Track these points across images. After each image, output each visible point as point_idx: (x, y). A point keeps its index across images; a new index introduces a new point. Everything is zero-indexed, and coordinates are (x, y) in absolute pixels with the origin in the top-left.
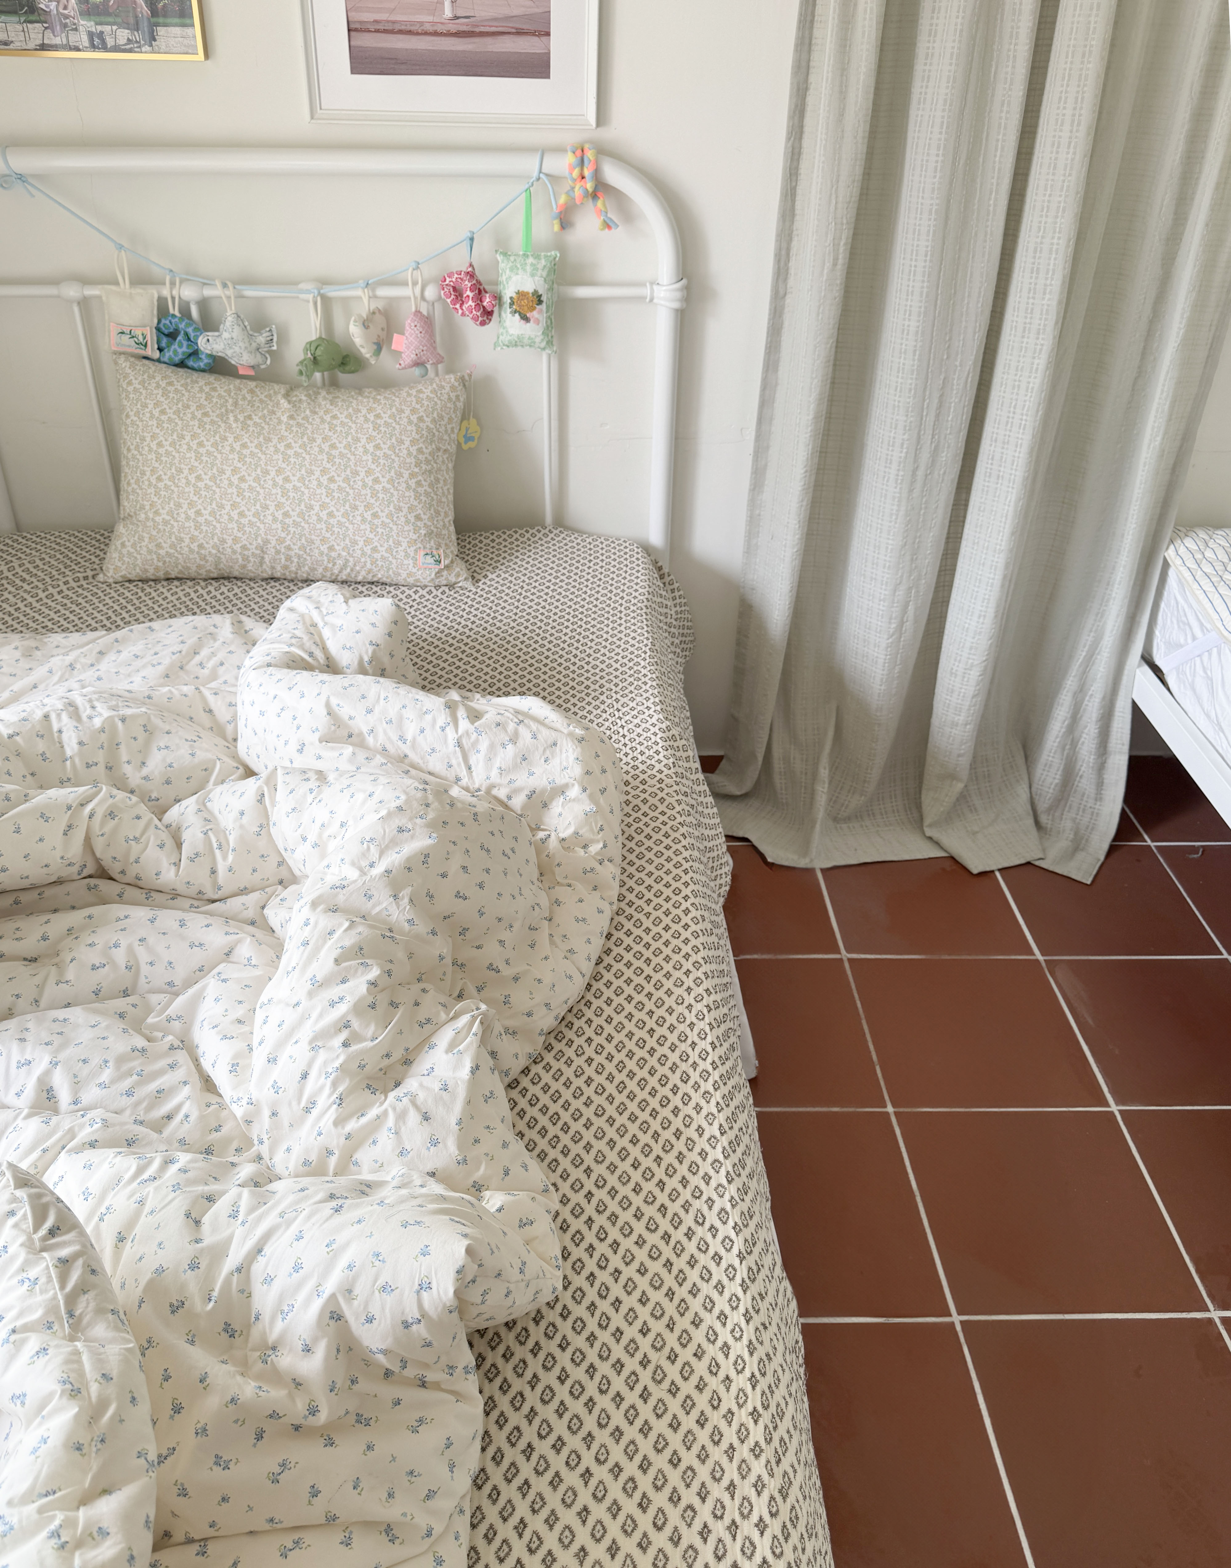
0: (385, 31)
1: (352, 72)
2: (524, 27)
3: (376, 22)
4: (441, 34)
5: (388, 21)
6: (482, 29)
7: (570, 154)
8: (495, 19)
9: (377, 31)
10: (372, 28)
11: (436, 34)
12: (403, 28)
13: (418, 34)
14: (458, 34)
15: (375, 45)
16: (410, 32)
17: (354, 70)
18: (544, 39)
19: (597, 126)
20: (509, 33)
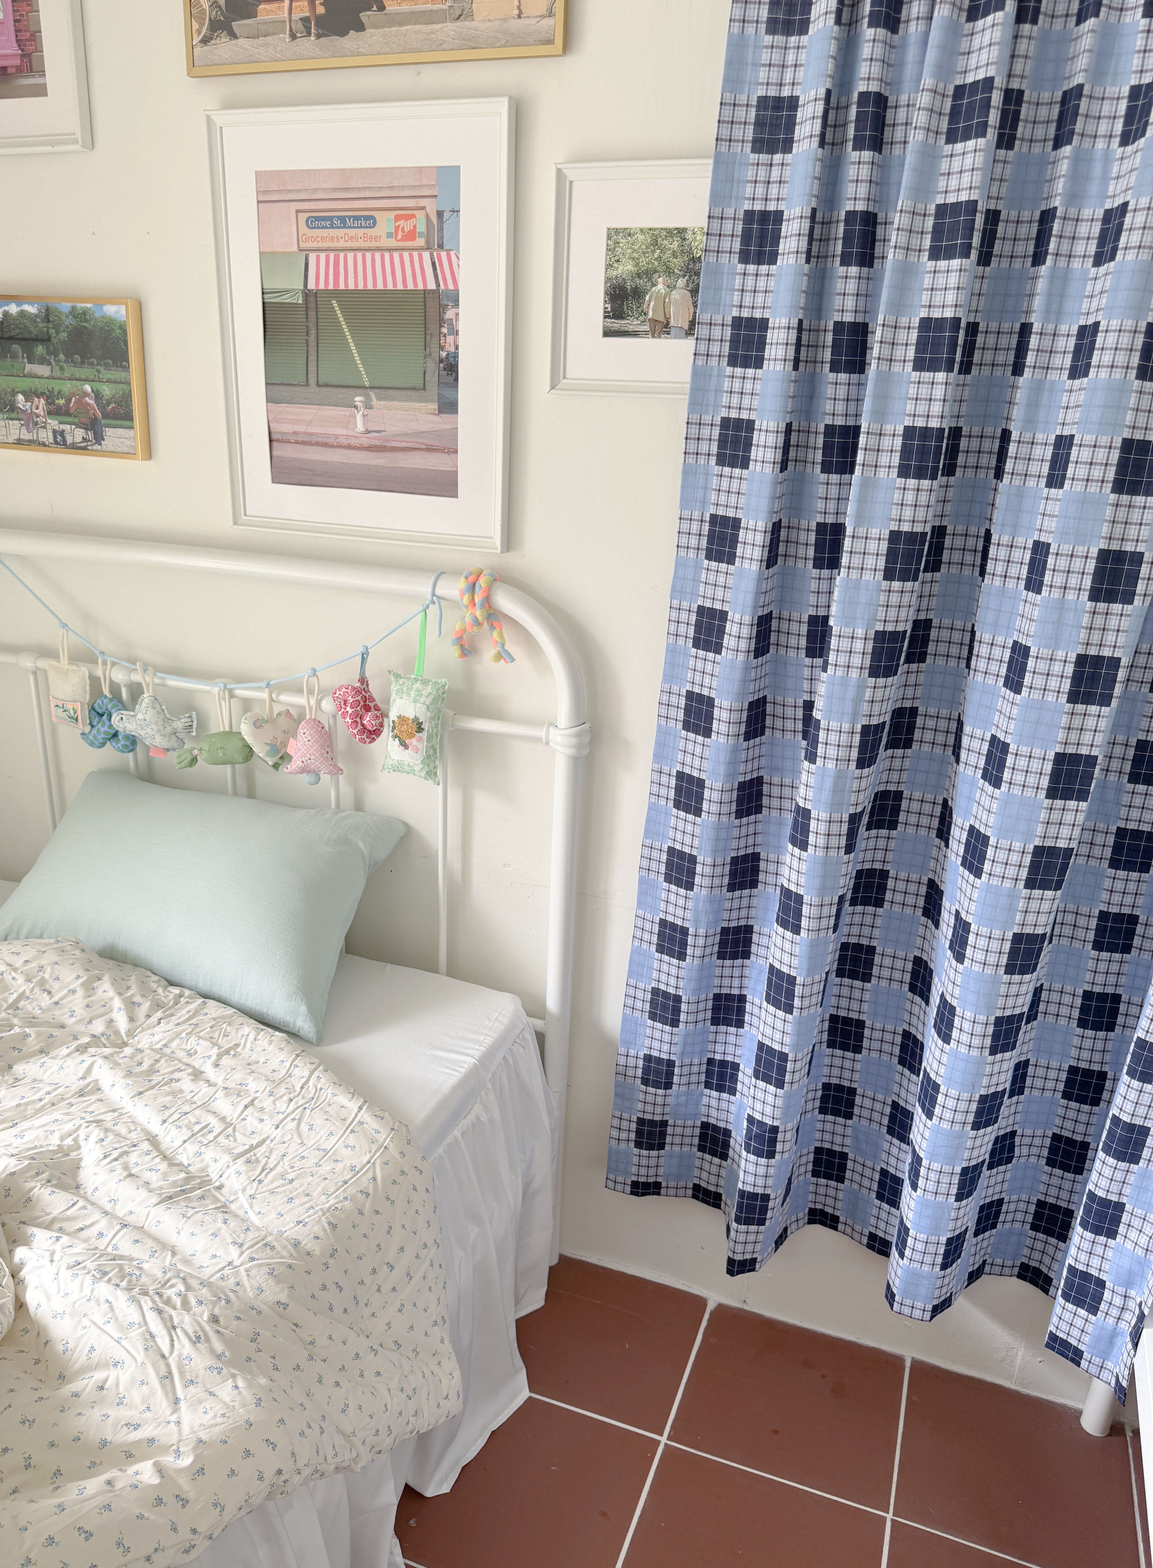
0: (305, 443)
1: (273, 482)
2: (433, 443)
3: (296, 433)
4: (354, 448)
5: (306, 433)
6: (394, 444)
7: (463, 579)
8: (406, 435)
9: (297, 442)
10: (292, 439)
11: (349, 447)
12: (320, 440)
13: (333, 446)
14: (371, 448)
15: (294, 456)
16: (326, 445)
17: (275, 480)
18: (452, 456)
19: (502, 552)
20: (419, 449)
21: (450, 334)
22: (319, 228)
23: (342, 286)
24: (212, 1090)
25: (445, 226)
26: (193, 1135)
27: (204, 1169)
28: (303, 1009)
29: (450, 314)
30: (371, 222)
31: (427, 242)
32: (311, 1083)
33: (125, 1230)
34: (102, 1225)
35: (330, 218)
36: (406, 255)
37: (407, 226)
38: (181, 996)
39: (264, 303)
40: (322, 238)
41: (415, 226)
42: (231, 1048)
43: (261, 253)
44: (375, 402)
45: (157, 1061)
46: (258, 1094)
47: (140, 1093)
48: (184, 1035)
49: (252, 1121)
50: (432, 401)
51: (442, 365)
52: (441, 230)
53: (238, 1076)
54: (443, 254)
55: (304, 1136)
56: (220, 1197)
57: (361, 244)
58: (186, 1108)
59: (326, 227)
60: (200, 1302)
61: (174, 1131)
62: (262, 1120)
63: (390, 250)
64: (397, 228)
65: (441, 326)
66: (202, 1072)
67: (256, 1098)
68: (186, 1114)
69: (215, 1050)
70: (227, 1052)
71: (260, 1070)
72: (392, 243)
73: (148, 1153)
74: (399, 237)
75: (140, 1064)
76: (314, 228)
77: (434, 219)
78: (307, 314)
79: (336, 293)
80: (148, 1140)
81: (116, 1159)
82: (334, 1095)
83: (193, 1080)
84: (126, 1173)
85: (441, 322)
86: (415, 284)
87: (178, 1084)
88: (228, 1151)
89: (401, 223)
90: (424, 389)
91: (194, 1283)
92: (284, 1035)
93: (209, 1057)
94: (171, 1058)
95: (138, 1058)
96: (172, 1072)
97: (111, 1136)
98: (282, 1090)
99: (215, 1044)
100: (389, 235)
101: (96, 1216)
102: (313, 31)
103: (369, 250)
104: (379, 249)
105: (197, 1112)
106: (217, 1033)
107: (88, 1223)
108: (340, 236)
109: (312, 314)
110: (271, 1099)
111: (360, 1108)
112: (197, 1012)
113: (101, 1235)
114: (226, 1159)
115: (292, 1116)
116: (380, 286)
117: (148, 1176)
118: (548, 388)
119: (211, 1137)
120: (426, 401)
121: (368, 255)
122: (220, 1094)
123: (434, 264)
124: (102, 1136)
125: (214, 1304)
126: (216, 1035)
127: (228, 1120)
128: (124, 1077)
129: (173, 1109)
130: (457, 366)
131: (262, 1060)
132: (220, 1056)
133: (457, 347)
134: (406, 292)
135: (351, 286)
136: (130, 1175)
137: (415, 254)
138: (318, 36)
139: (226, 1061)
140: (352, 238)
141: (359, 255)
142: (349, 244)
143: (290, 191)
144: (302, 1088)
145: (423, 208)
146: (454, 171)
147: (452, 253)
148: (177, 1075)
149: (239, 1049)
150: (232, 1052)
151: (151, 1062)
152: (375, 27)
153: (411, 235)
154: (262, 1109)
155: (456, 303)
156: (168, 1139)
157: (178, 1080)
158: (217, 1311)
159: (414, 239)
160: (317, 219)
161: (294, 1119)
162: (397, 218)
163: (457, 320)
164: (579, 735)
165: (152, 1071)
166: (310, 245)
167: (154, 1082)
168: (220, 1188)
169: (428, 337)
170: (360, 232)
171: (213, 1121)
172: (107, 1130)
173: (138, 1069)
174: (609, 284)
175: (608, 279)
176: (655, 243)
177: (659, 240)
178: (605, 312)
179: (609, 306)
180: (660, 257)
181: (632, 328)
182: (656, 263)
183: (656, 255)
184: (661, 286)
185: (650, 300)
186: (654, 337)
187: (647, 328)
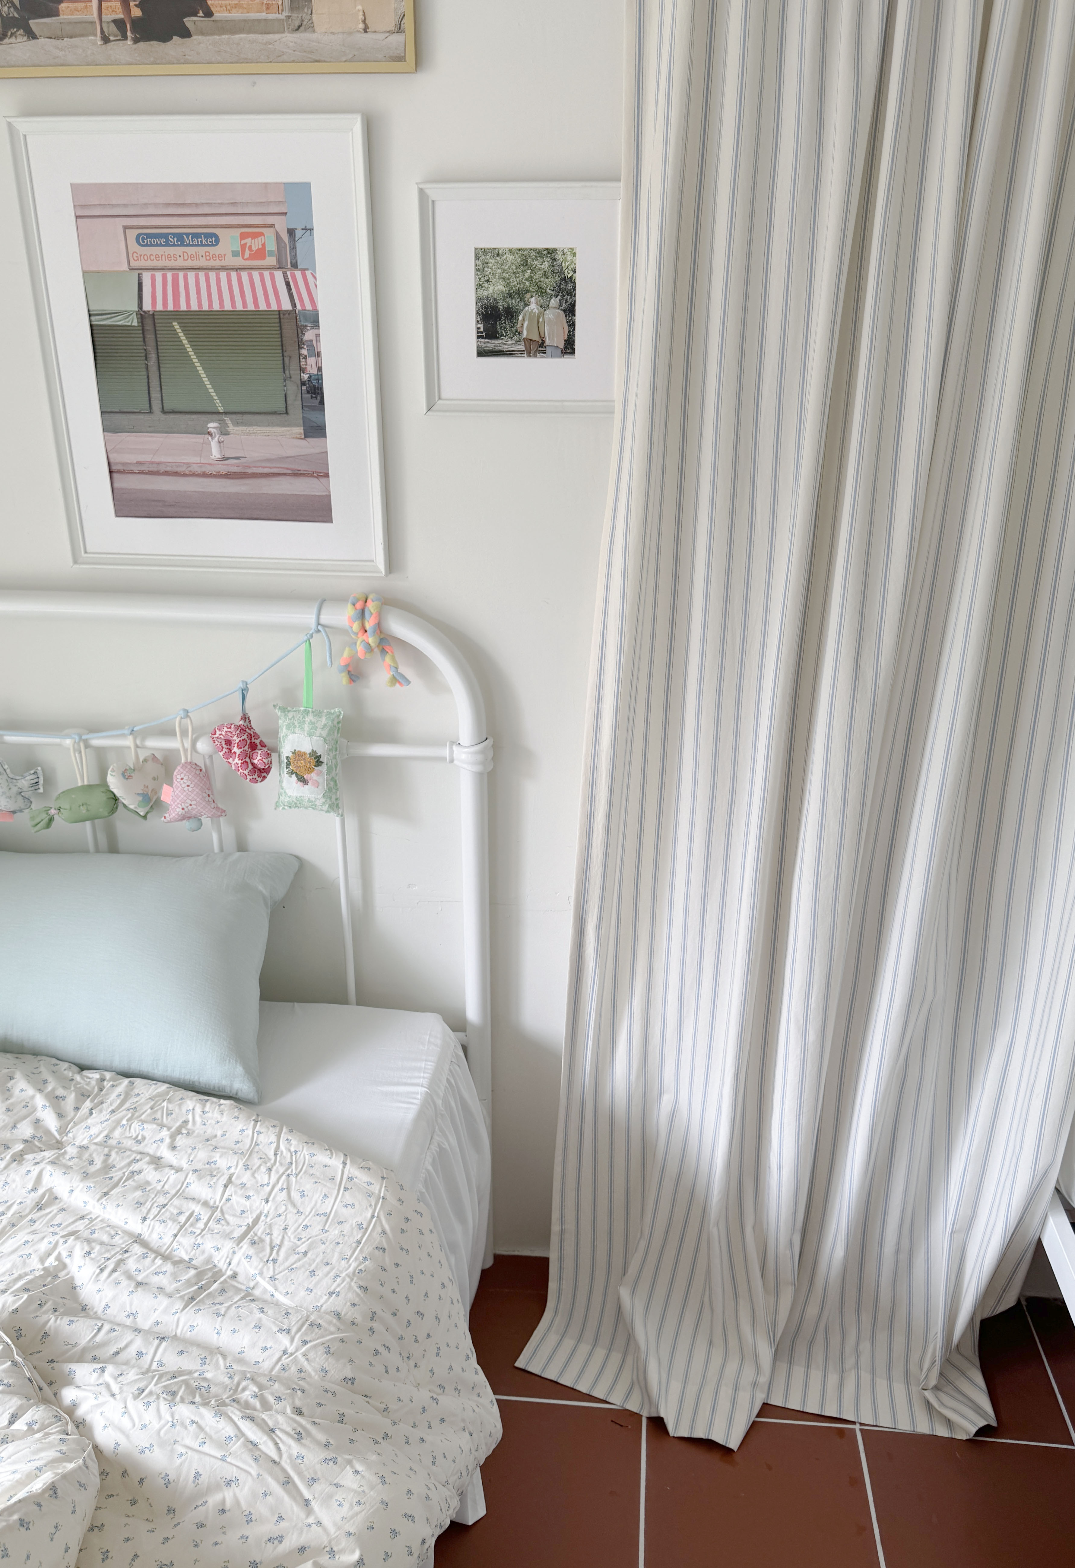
0: (151, 473)
1: (117, 516)
2: (300, 467)
3: (140, 463)
4: (211, 476)
5: (152, 463)
6: (255, 470)
7: (350, 606)
8: (269, 461)
9: (140, 473)
10: (136, 469)
11: (204, 475)
12: (169, 469)
13: (184, 475)
14: (229, 476)
15: (139, 487)
16: (176, 474)
17: (119, 513)
18: (323, 480)
19: (386, 575)
20: (285, 474)
21: (311, 356)
22: (151, 245)
23: (183, 307)
24: (181, 1176)
25: (298, 245)
26: (182, 1227)
27: (209, 1260)
28: (239, 1070)
29: (309, 335)
30: (213, 239)
31: (279, 261)
32: (282, 1147)
33: (164, 1344)
34: (138, 1344)
35: (165, 236)
36: (256, 275)
37: (255, 244)
38: (103, 1080)
39: (91, 326)
40: (157, 256)
41: (264, 245)
42: (180, 1127)
43: (84, 272)
44: (231, 428)
45: (108, 1155)
46: (232, 1170)
47: (106, 1194)
48: (124, 1122)
49: (238, 1201)
50: (296, 425)
51: (304, 388)
52: (294, 248)
53: (202, 1155)
54: (298, 274)
55: (298, 1203)
56: (240, 1286)
57: (203, 262)
58: (162, 1200)
59: (161, 245)
60: (279, 1399)
61: (159, 1228)
62: (248, 1197)
63: (236, 269)
64: (243, 247)
65: (300, 348)
66: (160, 1158)
67: (232, 1175)
68: (164, 1206)
69: (165, 1133)
70: (178, 1132)
71: (222, 1144)
72: (239, 262)
73: (144, 1256)
74: (247, 255)
75: (91, 1162)
76: (147, 245)
77: (285, 237)
78: (144, 338)
79: (177, 315)
80: (135, 1241)
81: (114, 1270)
82: (312, 1155)
83: (156, 1169)
84: (133, 1284)
85: (300, 344)
86: (268, 304)
87: (141, 1176)
88: (228, 1236)
89: (248, 241)
90: (287, 413)
91: (263, 1380)
92: (232, 1102)
93: (162, 1140)
94: (121, 1149)
95: (86, 1156)
96: (129, 1164)
97: (98, 1247)
98: (256, 1162)
99: (162, 1126)
100: (235, 254)
101: (129, 1336)
102: (129, 34)
103: (212, 269)
104: (223, 268)
105: (176, 1201)
106: (159, 1113)
107: (122, 1345)
108: (177, 255)
109: (150, 337)
110: (249, 1173)
111: (344, 1163)
112: (127, 1095)
113: (140, 1354)
114: (228, 1245)
115: (279, 1186)
116: (228, 307)
117: (156, 1280)
118: (425, 410)
119: (201, 1225)
120: (288, 426)
121: (212, 275)
122: (191, 1178)
123: (288, 284)
124: (87, 1249)
125: (292, 1396)
126: (158, 1115)
127: (212, 1203)
128: (82, 1181)
129: (148, 1205)
130: (321, 388)
131: (219, 1133)
132: (173, 1137)
133: (320, 369)
134: (257, 313)
135: (194, 307)
136: (139, 1284)
137: (266, 274)
138: (136, 41)
139: (180, 1141)
140: (191, 257)
141: (202, 275)
142: (189, 263)
143: (113, 206)
144: (276, 1154)
145: (272, 226)
146: (306, 187)
147: (308, 273)
148: (136, 1167)
149: (190, 1126)
150: (184, 1131)
151: (102, 1158)
152: (202, 33)
153: (261, 254)
154: (243, 1185)
155: (316, 324)
156: (155, 1236)
157: (140, 1172)
158: (298, 1403)
159: (264, 258)
160: (149, 236)
161: (282, 1189)
162: (243, 236)
163: (318, 341)
164: (483, 752)
165: (107, 1167)
166: (142, 263)
167: (116, 1179)
168: (234, 1276)
169: (286, 359)
170: (202, 250)
171: (197, 1209)
172: (88, 1241)
173: (92, 1169)
174: (480, 304)
175: (479, 299)
176: (525, 263)
177: (529, 260)
178: (478, 332)
179: (481, 326)
180: (531, 277)
181: (505, 348)
182: (528, 283)
183: (527, 275)
184: (533, 306)
185: (523, 320)
186: (530, 356)
187: (522, 347)
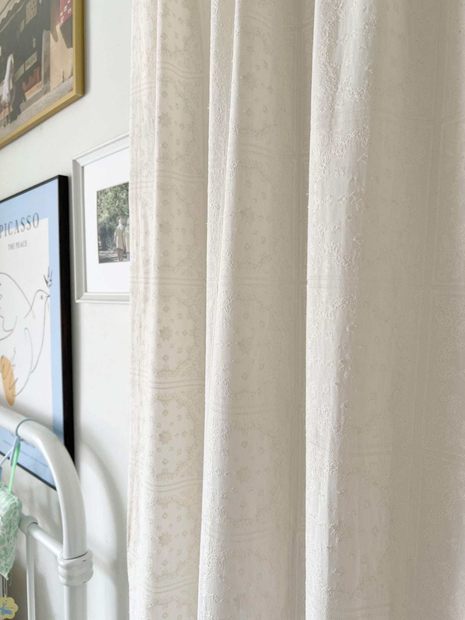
174: (99, 228)
175: (99, 225)
176: (116, 197)
177: (118, 193)
178: (99, 247)
179: (100, 242)
180: (118, 205)
181: (110, 256)
182: (117, 210)
183: (117, 204)
184: (120, 226)
185: (116, 236)
186: (120, 261)
187: (116, 255)
